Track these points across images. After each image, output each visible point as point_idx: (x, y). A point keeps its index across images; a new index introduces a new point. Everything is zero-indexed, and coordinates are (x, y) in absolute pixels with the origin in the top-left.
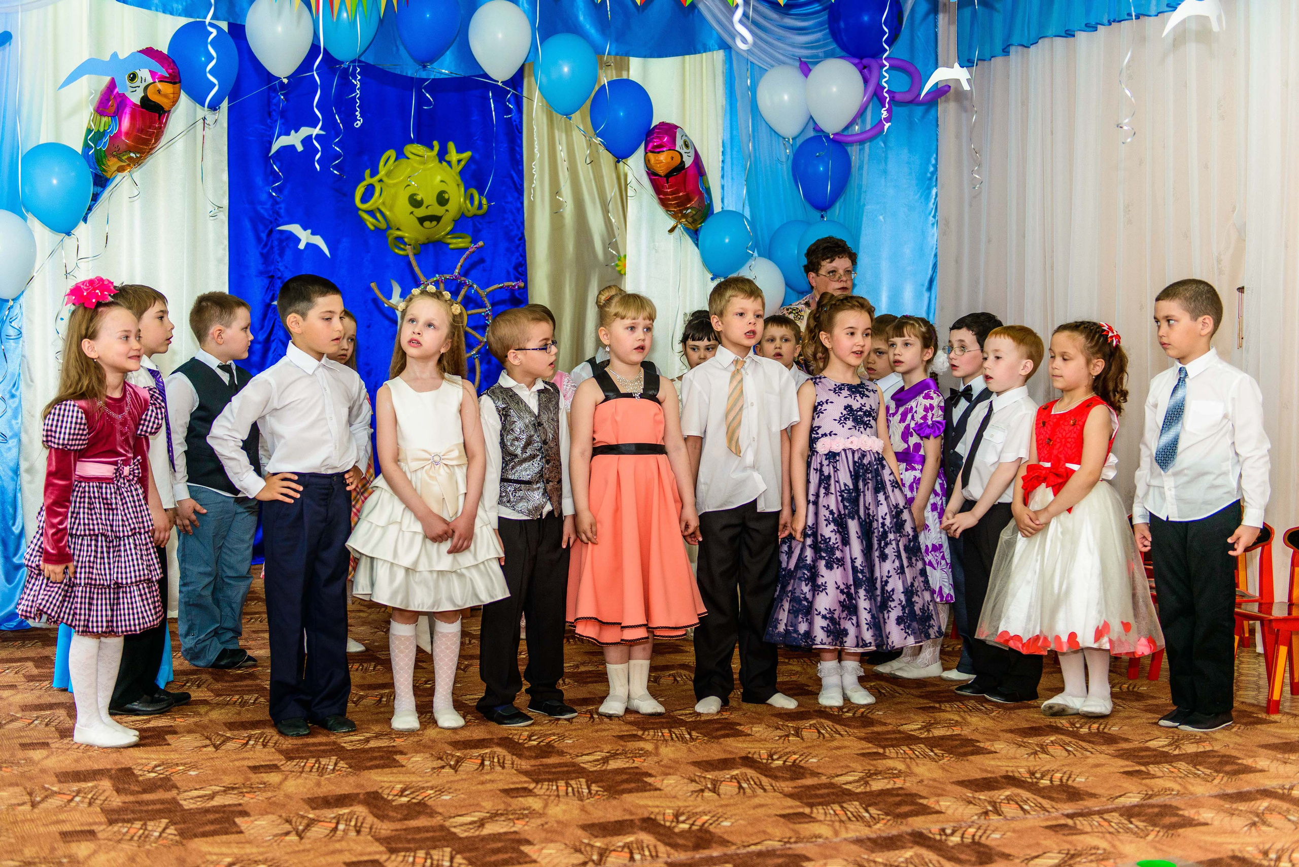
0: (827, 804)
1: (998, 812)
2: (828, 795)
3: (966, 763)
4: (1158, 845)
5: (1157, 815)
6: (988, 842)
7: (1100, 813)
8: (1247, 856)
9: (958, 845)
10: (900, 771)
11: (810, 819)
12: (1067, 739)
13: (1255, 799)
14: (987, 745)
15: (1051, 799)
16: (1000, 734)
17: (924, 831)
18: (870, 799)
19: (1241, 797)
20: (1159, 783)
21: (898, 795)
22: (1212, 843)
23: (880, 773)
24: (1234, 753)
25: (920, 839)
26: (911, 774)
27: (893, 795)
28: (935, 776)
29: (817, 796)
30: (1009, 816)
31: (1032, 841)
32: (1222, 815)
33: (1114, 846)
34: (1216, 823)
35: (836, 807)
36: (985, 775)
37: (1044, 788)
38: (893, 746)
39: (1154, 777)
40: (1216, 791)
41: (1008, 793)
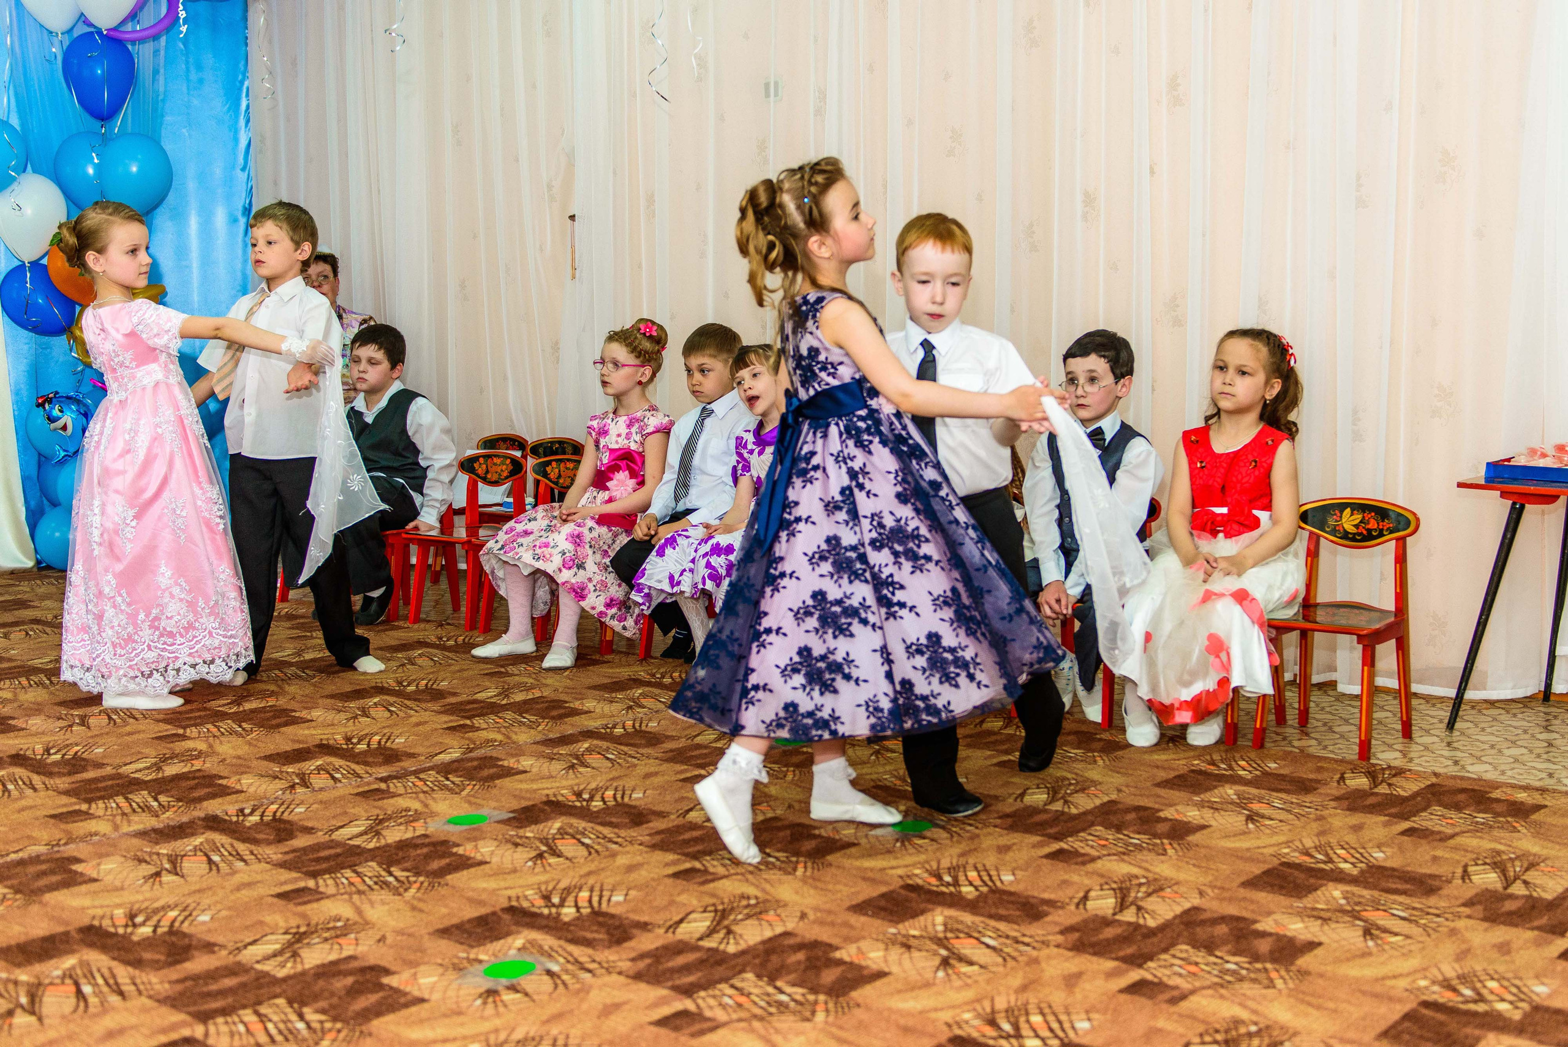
0: (111, 797)
1: (305, 783)
2: (112, 786)
3: (277, 736)
4: (473, 800)
5: (475, 768)
6: (291, 818)
7: (415, 773)
8: (560, 798)
9: (256, 824)
10: (200, 752)
11: (87, 815)
12: (392, 699)
13: (577, 741)
14: (304, 714)
15: (366, 764)
16: (320, 701)
17: (219, 813)
18: (159, 786)
19: (564, 740)
20: (484, 735)
21: (194, 778)
22: (527, 791)
23: (177, 756)
24: (563, 697)
25: (214, 823)
26: (212, 752)
27: (188, 779)
28: (240, 752)
29: (98, 789)
30: (317, 787)
31: (339, 811)
32: (542, 760)
33: (426, 806)
34: (534, 770)
35: (120, 800)
36: (297, 746)
37: (361, 753)
38: (195, 725)
39: (478, 729)
40: (538, 739)
41: (319, 762)
